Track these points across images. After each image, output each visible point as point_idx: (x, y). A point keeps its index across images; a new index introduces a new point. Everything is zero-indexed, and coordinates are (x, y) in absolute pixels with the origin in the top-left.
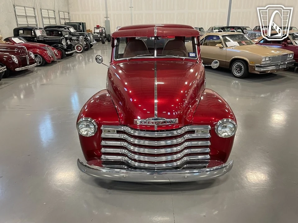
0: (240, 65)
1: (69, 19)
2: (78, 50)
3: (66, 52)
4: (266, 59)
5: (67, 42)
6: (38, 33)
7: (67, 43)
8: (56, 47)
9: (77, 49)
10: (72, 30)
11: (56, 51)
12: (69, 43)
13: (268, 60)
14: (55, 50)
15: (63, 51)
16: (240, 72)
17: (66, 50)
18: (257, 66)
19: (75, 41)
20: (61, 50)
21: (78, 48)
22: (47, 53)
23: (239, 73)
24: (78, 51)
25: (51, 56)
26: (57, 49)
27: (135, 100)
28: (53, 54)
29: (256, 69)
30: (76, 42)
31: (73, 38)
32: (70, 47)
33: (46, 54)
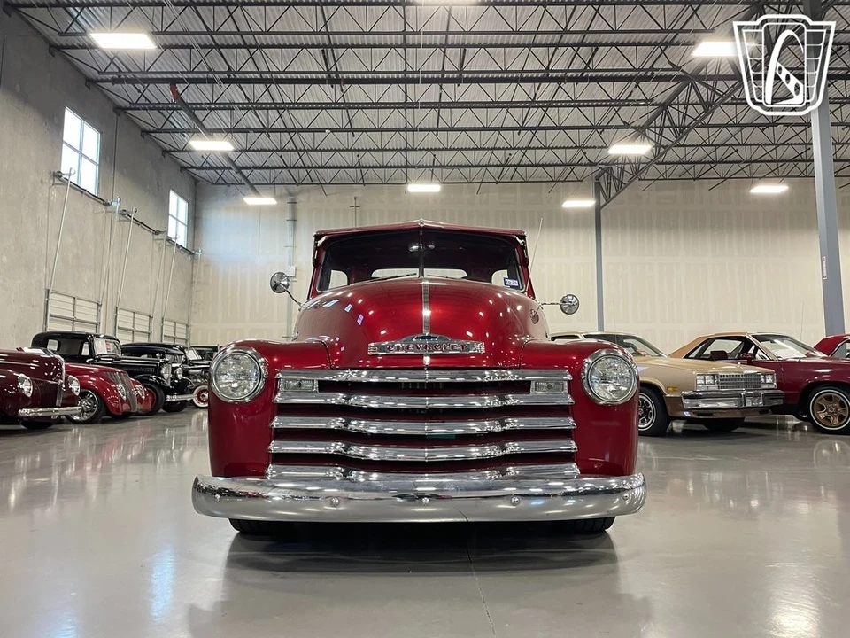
0: (643, 400)
1: (186, 341)
2: (202, 401)
3: (168, 397)
4: (707, 382)
5: (176, 374)
6: (101, 347)
7: (175, 377)
8: (143, 382)
9: (199, 399)
10: (192, 355)
11: (140, 390)
12: (180, 376)
13: (711, 382)
14: (137, 386)
15: (161, 393)
16: (647, 418)
17: (168, 391)
18: (686, 397)
19: (196, 378)
20: (156, 393)
21: (203, 396)
22: (116, 388)
23: (643, 421)
24: (201, 405)
25: (125, 397)
26: (145, 386)
27: (371, 313)
28: (131, 394)
29: (686, 403)
30: (199, 381)
31: (191, 371)
32: (181, 387)
33: (114, 392)
